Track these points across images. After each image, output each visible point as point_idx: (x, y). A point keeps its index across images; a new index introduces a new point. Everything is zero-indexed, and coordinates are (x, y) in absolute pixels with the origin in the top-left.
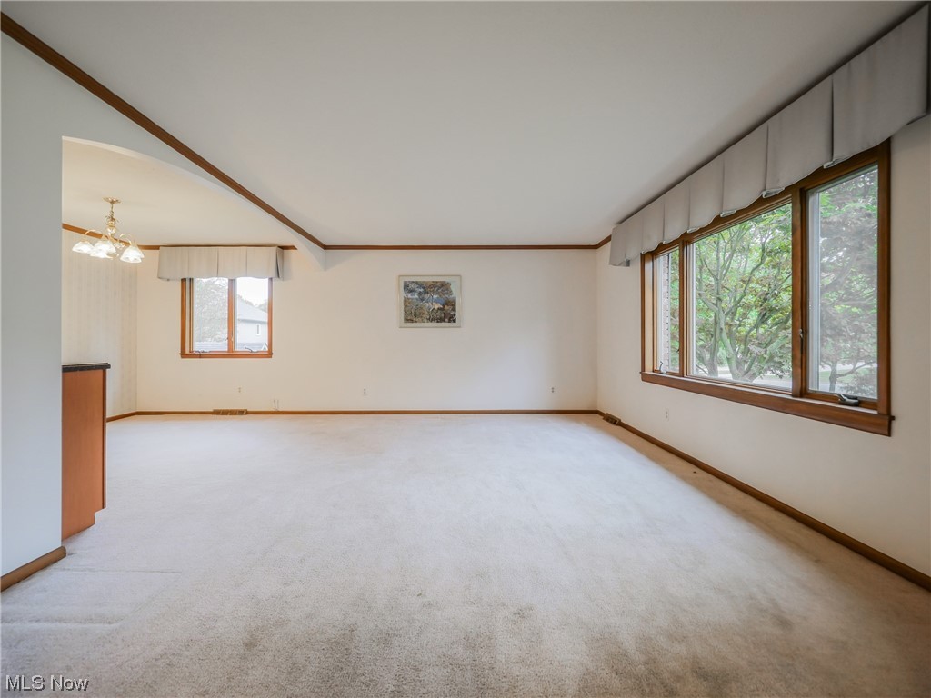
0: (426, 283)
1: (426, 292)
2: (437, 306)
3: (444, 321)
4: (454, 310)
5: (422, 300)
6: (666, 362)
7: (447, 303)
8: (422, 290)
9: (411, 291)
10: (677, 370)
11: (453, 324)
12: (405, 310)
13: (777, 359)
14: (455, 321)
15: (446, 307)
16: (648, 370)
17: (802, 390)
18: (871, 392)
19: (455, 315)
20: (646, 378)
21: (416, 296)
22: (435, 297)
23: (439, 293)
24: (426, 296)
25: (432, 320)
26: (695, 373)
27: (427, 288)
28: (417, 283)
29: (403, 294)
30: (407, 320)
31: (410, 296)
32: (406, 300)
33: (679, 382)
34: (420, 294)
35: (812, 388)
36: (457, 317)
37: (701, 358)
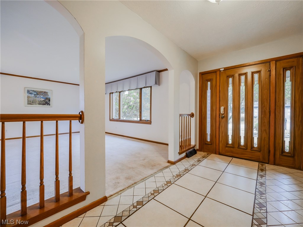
0: (38, 91)
1: (37, 94)
2: (42, 99)
3: (45, 105)
4: (49, 101)
5: (36, 97)
6: (115, 116)
7: (47, 99)
8: (36, 93)
9: (31, 93)
10: (118, 118)
11: (49, 106)
12: (28, 100)
13: (131, 116)
14: (50, 105)
15: (46, 100)
16: (111, 119)
17: (141, 120)
18: (149, 119)
19: (50, 103)
20: (110, 120)
21: (33, 95)
22: (42, 96)
23: (43, 95)
24: (38, 96)
25: (39, 104)
26: (122, 118)
27: (38, 93)
28: (33, 91)
29: (27, 94)
30: (29, 104)
31: (30, 95)
32: (28, 97)
33: (119, 120)
34: (35, 95)
35: (142, 119)
36: (51, 104)
37: (122, 117)
